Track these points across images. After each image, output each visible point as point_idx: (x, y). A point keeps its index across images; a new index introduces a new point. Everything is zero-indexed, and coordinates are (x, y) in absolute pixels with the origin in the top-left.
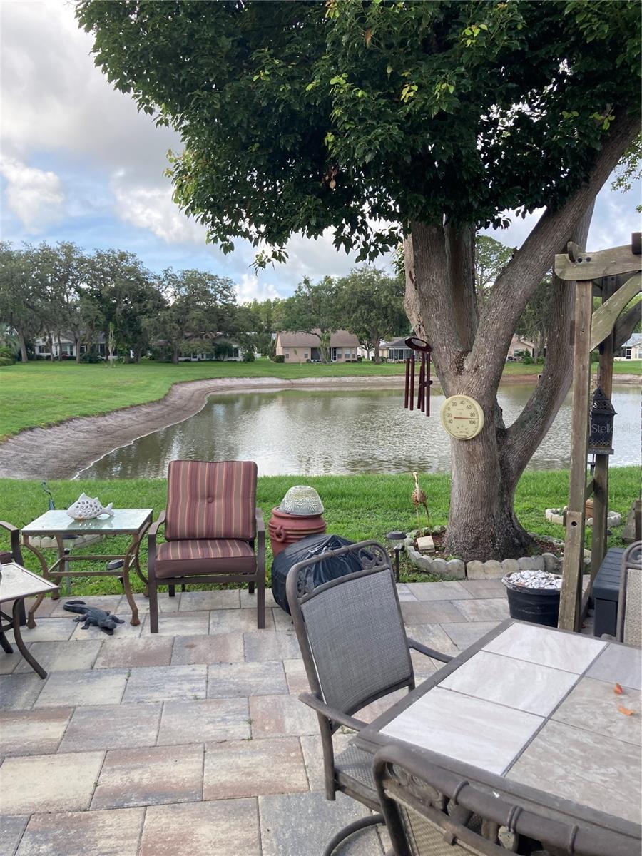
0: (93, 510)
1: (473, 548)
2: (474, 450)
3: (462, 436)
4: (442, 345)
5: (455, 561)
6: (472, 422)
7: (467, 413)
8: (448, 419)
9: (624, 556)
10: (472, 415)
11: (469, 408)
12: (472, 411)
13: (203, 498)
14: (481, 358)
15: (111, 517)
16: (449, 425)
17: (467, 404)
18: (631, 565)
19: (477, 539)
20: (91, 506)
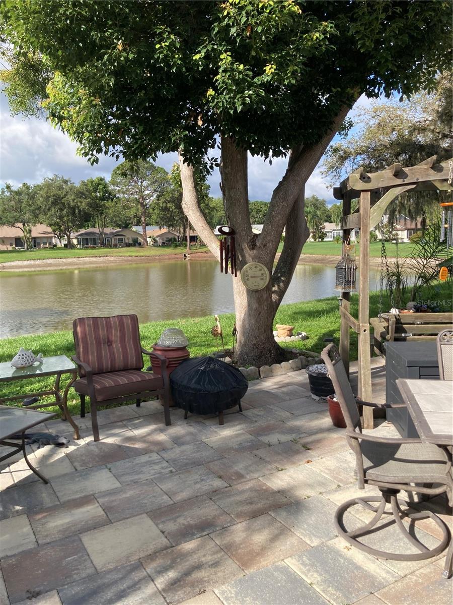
0: (30, 359)
1: (259, 358)
2: (262, 297)
3: (254, 288)
4: (242, 230)
5: (252, 367)
6: (262, 279)
7: (259, 274)
8: (247, 278)
9: (438, 340)
10: (262, 274)
11: (260, 270)
12: (262, 272)
13: (104, 343)
14: (269, 238)
15: (41, 363)
16: (247, 282)
17: (259, 268)
18: (443, 343)
19: (261, 352)
20: (29, 357)
